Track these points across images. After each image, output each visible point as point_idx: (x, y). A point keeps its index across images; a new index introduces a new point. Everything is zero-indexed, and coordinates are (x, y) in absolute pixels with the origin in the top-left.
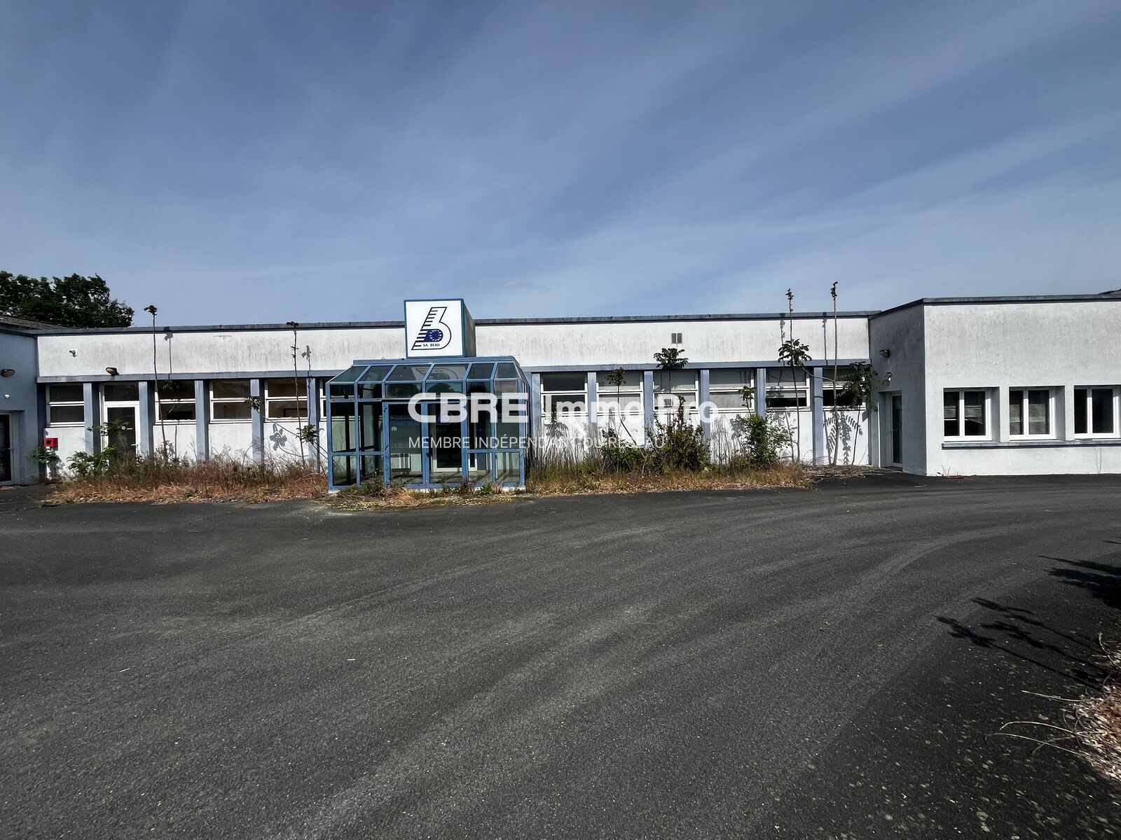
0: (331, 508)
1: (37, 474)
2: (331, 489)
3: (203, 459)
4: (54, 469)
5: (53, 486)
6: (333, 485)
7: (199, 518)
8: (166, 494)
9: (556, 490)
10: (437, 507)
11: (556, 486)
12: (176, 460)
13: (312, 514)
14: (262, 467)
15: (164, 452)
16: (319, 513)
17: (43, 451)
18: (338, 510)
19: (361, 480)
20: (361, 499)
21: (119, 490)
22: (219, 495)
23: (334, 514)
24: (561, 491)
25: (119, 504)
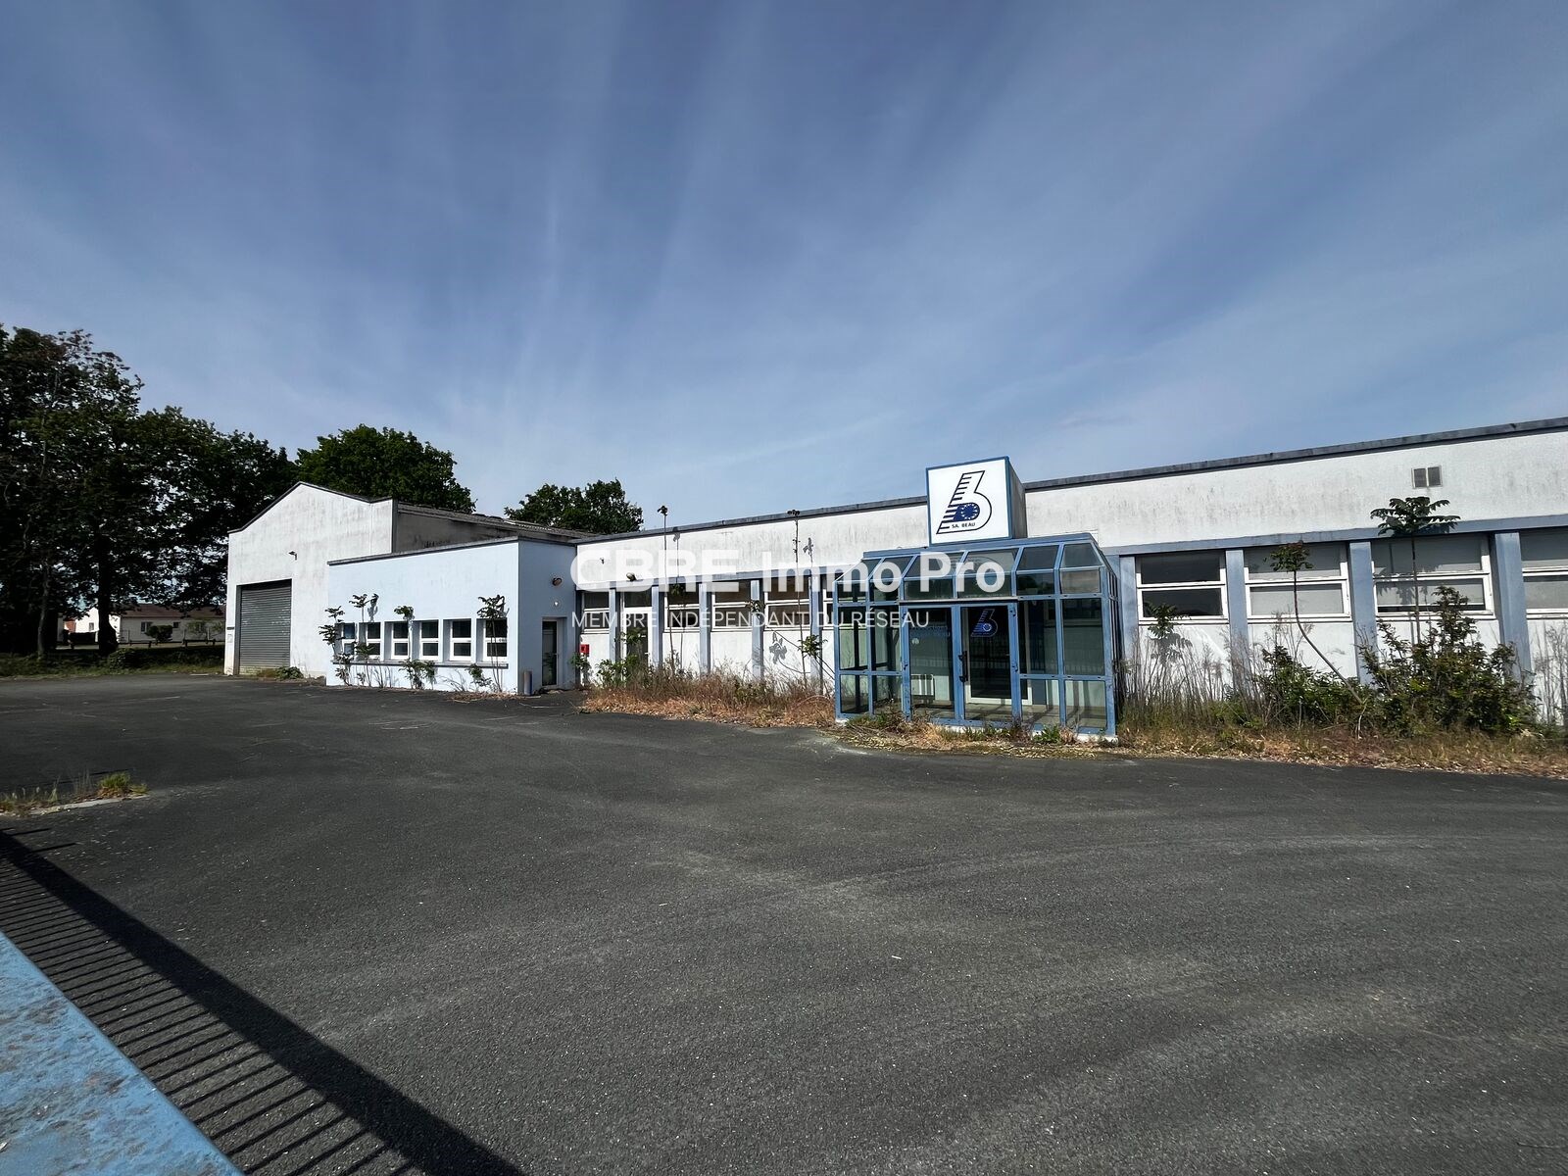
0: (840, 742)
1: (574, 680)
2: (839, 717)
3: (706, 671)
4: (586, 675)
5: (585, 692)
6: (842, 712)
7: (706, 740)
8: (675, 709)
9: (1173, 748)
10: (979, 755)
11: (1176, 741)
12: (681, 672)
13: (821, 748)
14: (763, 684)
15: (672, 663)
16: (829, 747)
17: (578, 656)
18: (850, 746)
19: (874, 707)
20: (875, 733)
21: (637, 701)
22: (723, 714)
23: (845, 750)
24: (1186, 748)
25: (637, 716)
